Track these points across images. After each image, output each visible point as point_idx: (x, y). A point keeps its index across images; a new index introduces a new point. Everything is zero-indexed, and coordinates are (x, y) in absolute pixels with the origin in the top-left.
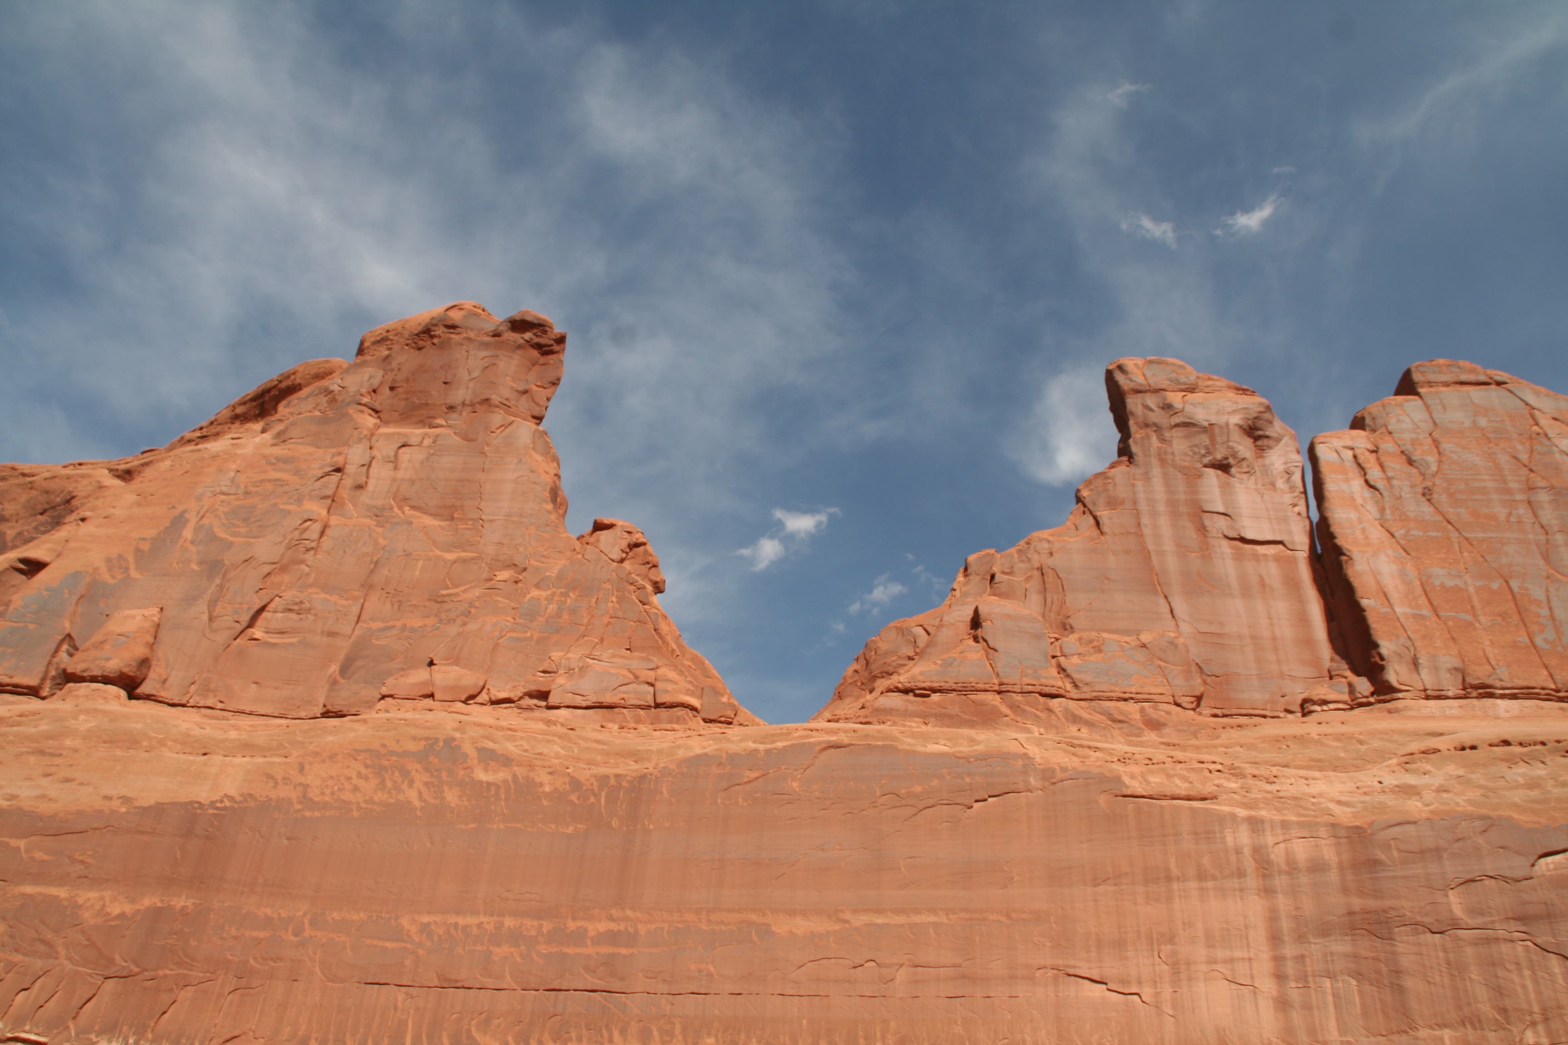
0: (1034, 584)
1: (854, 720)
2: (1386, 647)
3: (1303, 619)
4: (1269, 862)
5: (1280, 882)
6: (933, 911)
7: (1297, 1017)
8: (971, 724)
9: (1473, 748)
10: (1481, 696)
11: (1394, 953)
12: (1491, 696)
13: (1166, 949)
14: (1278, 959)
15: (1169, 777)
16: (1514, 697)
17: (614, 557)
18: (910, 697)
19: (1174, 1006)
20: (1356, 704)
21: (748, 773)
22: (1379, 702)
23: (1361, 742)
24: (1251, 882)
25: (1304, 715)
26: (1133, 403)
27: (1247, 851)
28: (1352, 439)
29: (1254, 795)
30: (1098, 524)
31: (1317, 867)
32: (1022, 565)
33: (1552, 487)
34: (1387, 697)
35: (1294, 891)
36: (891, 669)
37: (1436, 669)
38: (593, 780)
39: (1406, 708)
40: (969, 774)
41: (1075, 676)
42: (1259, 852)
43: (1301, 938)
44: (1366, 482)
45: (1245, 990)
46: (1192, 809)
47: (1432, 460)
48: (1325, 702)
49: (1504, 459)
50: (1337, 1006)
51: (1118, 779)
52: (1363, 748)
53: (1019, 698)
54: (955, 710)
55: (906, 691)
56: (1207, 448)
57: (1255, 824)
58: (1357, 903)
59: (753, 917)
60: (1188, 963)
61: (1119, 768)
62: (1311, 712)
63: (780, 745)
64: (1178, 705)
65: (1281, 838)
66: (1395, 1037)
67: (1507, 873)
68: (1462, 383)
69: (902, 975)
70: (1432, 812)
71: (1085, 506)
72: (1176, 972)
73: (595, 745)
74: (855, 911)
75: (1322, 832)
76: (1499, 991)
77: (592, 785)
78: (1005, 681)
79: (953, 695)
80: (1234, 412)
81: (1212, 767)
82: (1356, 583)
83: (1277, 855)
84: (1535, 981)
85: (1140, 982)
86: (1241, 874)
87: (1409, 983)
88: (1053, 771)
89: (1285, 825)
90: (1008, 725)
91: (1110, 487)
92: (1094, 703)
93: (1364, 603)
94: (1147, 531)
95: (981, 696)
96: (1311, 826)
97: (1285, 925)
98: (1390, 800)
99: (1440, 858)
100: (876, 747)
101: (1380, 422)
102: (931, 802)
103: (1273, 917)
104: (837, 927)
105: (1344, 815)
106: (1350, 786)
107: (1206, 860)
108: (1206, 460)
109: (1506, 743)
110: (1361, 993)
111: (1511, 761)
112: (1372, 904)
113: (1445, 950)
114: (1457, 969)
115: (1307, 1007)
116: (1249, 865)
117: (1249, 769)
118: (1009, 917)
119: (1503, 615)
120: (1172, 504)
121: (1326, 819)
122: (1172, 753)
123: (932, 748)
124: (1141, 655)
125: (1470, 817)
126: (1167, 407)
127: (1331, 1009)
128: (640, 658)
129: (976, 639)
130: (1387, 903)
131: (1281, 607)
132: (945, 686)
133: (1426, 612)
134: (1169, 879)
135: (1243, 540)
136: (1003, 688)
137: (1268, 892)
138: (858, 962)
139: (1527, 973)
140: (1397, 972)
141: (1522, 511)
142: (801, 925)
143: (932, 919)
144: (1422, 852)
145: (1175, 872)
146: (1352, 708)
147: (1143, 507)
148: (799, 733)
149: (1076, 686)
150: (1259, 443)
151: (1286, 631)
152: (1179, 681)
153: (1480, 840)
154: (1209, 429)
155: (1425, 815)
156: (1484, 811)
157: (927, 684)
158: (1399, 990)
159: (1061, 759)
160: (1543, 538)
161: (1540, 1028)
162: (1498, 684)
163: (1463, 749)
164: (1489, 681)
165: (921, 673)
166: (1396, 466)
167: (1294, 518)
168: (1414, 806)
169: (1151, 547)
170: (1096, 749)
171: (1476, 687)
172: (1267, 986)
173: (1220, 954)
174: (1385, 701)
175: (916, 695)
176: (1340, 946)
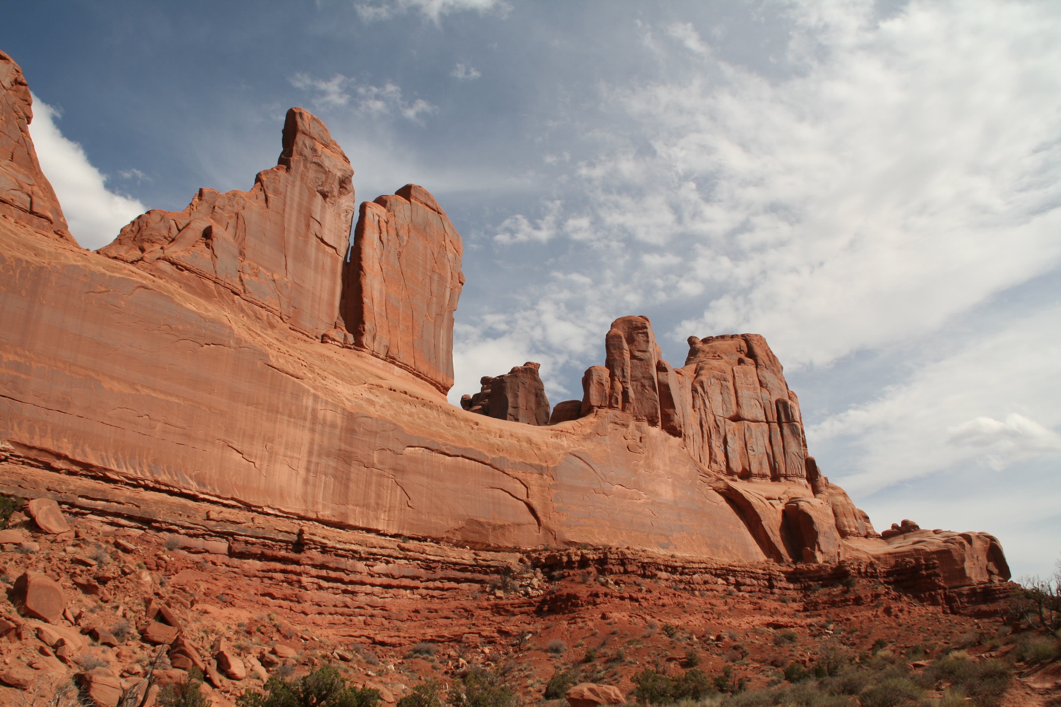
0: (232, 222)
1: (148, 271)
2: (368, 326)
3: (333, 293)
4: (316, 417)
5: (318, 427)
6: (177, 396)
7: (309, 489)
8: (200, 296)
9: (395, 391)
10: (391, 362)
11: (350, 471)
12: (394, 363)
13: (269, 445)
14: (309, 462)
15: (287, 362)
16: (401, 367)
17: (5, 85)
18: (174, 267)
19: (266, 472)
20: (345, 346)
21: (100, 287)
22: (355, 349)
23: (352, 370)
24: (308, 424)
25: (322, 342)
26: (300, 138)
27: (310, 409)
28: (381, 212)
29: (317, 384)
30: (266, 200)
31: (333, 425)
32: (229, 208)
33: (440, 274)
34: (359, 348)
35: (322, 434)
36: (154, 239)
37: (380, 343)
38: (13, 259)
39: (365, 357)
40: (205, 328)
41: (246, 286)
42: (314, 411)
43: (319, 455)
44: (380, 237)
45: (294, 472)
46: (294, 382)
47: (405, 238)
48: (334, 340)
49: (429, 252)
50: (324, 488)
51: (267, 355)
52: (353, 373)
53: (222, 289)
54: (194, 284)
55: (173, 264)
56: (323, 182)
57: (316, 397)
58: (343, 446)
59: (93, 374)
60: (276, 454)
61: (267, 348)
62: (327, 342)
63: (117, 275)
64: (282, 319)
65: (323, 408)
66: (340, 506)
67: (395, 450)
68: (427, 205)
69: (159, 426)
70: (379, 416)
71: (262, 186)
72: (271, 457)
73: (9, 233)
74: (142, 386)
75: (339, 411)
76: (379, 496)
77: (12, 262)
78: (218, 277)
79: (194, 275)
80: (341, 170)
81: (303, 363)
82: (364, 288)
83: (320, 414)
84: (391, 496)
85: (256, 457)
86: (305, 419)
87: (352, 485)
88: (241, 341)
89: (327, 402)
90: (216, 303)
91: (277, 182)
92: (250, 304)
93: (365, 300)
94: (286, 215)
95: (207, 281)
96: (336, 406)
97: (316, 447)
98: (364, 404)
99: (376, 436)
100: (164, 295)
101: (393, 208)
102: (185, 337)
103: (312, 443)
104: (133, 393)
105: (348, 405)
106: (351, 392)
107: (294, 408)
108: (320, 188)
109: (406, 393)
110: (334, 485)
111: (406, 401)
112: (348, 448)
113: (367, 475)
114: (368, 484)
115: (314, 486)
116: (309, 417)
117: (317, 370)
118: (210, 410)
119: (407, 327)
120: (300, 205)
121: (341, 405)
122: (289, 350)
123: (189, 306)
124: (272, 285)
125: (390, 422)
126: (314, 150)
127: (322, 489)
128: (24, 174)
129: (207, 245)
130: (353, 450)
131: (327, 283)
132: (193, 269)
133: (384, 314)
134: (277, 412)
135: (322, 240)
136: (217, 281)
137: (313, 430)
138: (141, 414)
139: (389, 491)
140: (349, 480)
141: (427, 280)
142: (117, 386)
143: (177, 401)
144: (371, 432)
145: (281, 410)
146: (343, 347)
147: (288, 202)
148: (126, 272)
149: (245, 292)
150: (341, 190)
151: (325, 296)
152: (284, 306)
153: (391, 433)
154: (327, 173)
155: (376, 416)
156: (395, 422)
157: (184, 264)
158: (347, 487)
159: (244, 334)
160: (429, 296)
161: (387, 513)
162: (398, 359)
163: (391, 390)
164: (396, 357)
165: (183, 256)
166: (393, 233)
167: (344, 238)
168: (372, 410)
169: (286, 226)
170: (259, 335)
171: (391, 358)
172: (302, 472)
173: (289, 453)
174: (357, 350)
175: (177, 268)
176: (332, 463)
